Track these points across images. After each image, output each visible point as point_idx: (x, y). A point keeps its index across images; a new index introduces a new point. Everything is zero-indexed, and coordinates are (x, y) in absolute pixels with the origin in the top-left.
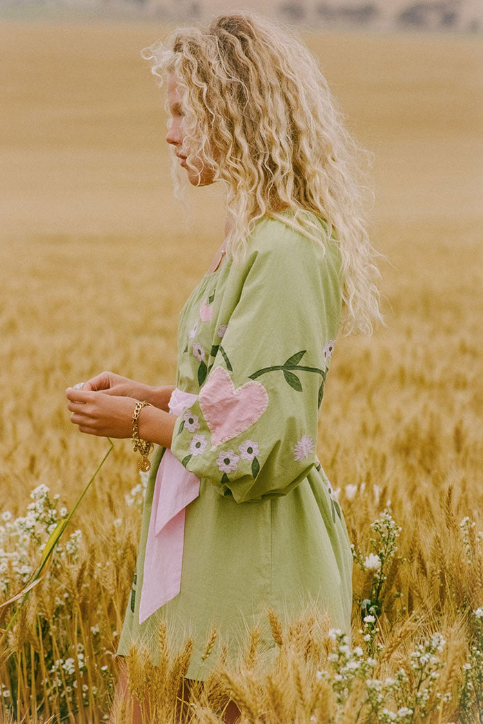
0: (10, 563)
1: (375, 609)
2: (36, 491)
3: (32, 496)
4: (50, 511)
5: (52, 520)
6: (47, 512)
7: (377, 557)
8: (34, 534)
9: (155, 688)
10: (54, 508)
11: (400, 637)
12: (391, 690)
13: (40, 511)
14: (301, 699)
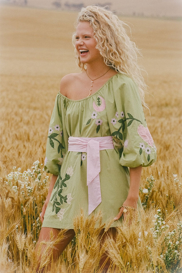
0: (25, 186)
1: (146, 206)
2: (35, 162)
3: (34, 164)
4: (39, 169)
5: (39, 172)
6: (38, 169)
7: (147, 190)
8: (33, 176)
9: (91, 230)
10: (40, 169)
11: (171, 217)
12: (173, 235)
13: (36, 169)
14: (144, 237)
